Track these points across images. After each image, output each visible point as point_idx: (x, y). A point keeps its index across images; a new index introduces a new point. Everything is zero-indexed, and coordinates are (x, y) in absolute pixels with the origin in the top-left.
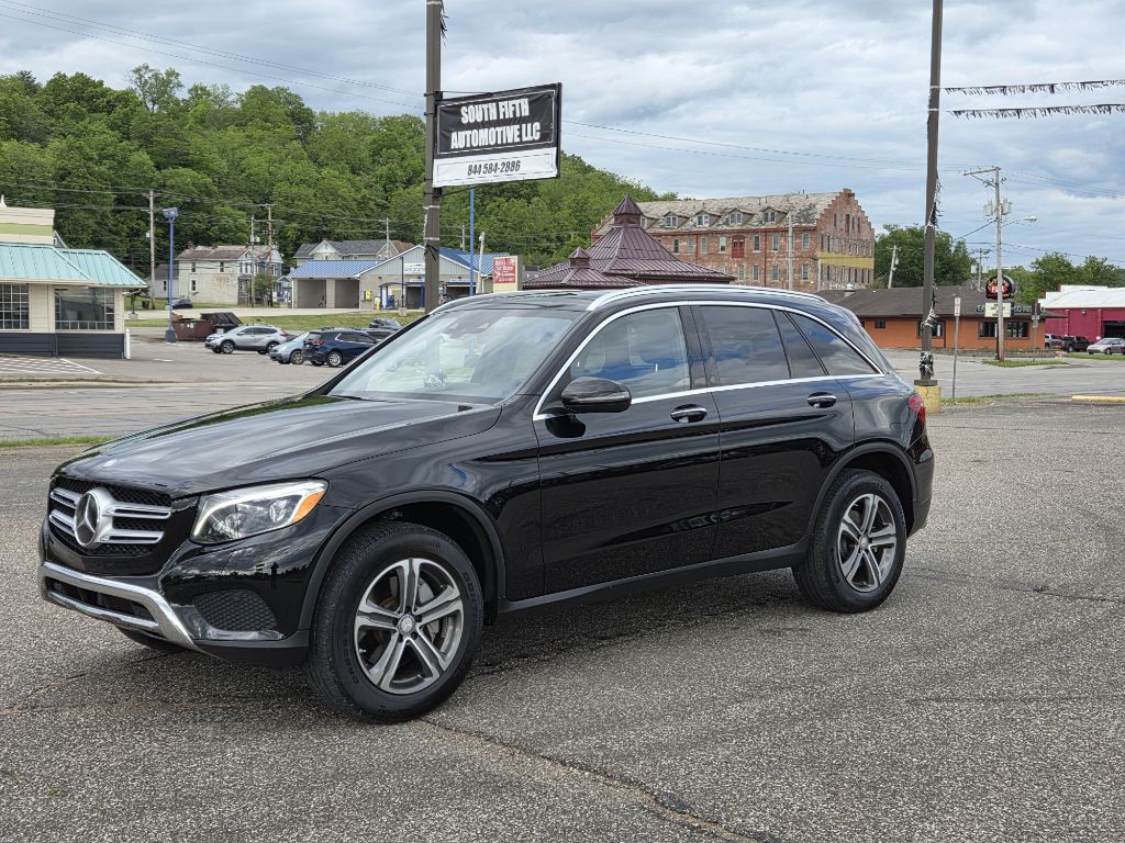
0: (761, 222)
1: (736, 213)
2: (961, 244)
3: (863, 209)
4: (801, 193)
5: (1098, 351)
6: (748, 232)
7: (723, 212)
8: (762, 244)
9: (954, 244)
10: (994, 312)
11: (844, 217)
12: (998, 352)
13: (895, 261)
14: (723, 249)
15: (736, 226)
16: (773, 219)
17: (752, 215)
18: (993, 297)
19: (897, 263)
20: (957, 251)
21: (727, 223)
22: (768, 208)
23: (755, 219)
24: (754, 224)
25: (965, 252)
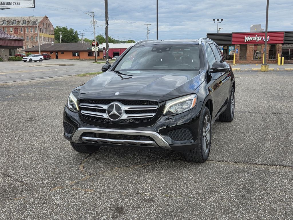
0: (22, 24)
1: (15, 21)
2: (76, 32)
3: (50, 21)
4: (33, 16)
5: (114, 59)
6: (19, 27)
7: (11, 21)
8: (23, 30)
9: (75, 32)
10: (94, 49)
11: (46, 23)
12: (96, 60)
13: (61, 36)
14: (12, 31)
15: (15, 25)
16: (26, 23)
17: (20, 22)
18: (94, 46)
19: (62, 36)
20: (75, 34)
21: (12, 24)
22: (24, 20)
23: (20, 23)
24: (20, 25)
25: (77, 34)
